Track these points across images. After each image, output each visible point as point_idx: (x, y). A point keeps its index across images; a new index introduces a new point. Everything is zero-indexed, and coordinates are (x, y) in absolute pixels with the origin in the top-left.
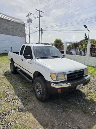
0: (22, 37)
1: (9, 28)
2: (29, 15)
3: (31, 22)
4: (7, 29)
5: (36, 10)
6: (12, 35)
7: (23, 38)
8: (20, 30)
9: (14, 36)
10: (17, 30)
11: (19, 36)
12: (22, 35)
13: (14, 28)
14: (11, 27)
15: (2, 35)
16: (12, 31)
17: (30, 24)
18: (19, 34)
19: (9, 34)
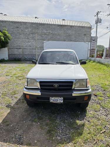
0: (86, 42)
1: (72, 34)
2: (97, 14)
3: (100, 22)
4: (70, 35)
5: (108, 5)
6: (75, 41)
7: (88, 43)
8: (85, 35)
9: (78, 41)
10: (81, 35)
11: (83, 42)
12: (86, 40)
13: (78, 33)
14: (74, 32)
15: (65, 42)
16: (75, 37)
17: (98, 25)
18: (83, 39)
19: (71, 41)
